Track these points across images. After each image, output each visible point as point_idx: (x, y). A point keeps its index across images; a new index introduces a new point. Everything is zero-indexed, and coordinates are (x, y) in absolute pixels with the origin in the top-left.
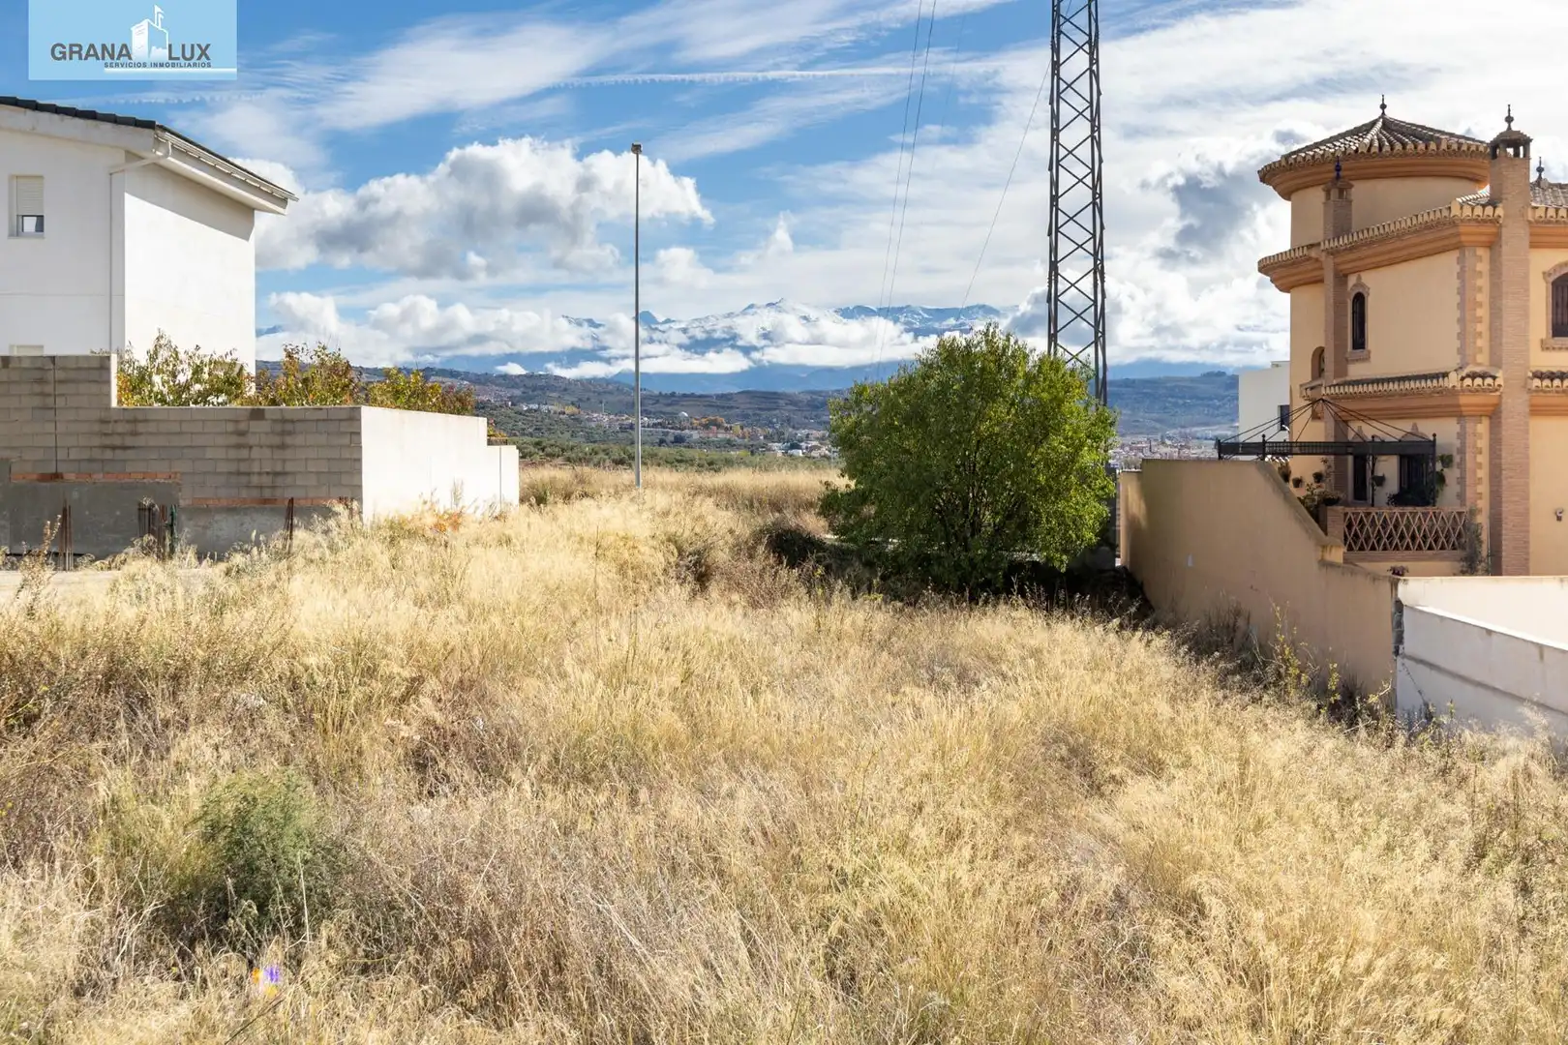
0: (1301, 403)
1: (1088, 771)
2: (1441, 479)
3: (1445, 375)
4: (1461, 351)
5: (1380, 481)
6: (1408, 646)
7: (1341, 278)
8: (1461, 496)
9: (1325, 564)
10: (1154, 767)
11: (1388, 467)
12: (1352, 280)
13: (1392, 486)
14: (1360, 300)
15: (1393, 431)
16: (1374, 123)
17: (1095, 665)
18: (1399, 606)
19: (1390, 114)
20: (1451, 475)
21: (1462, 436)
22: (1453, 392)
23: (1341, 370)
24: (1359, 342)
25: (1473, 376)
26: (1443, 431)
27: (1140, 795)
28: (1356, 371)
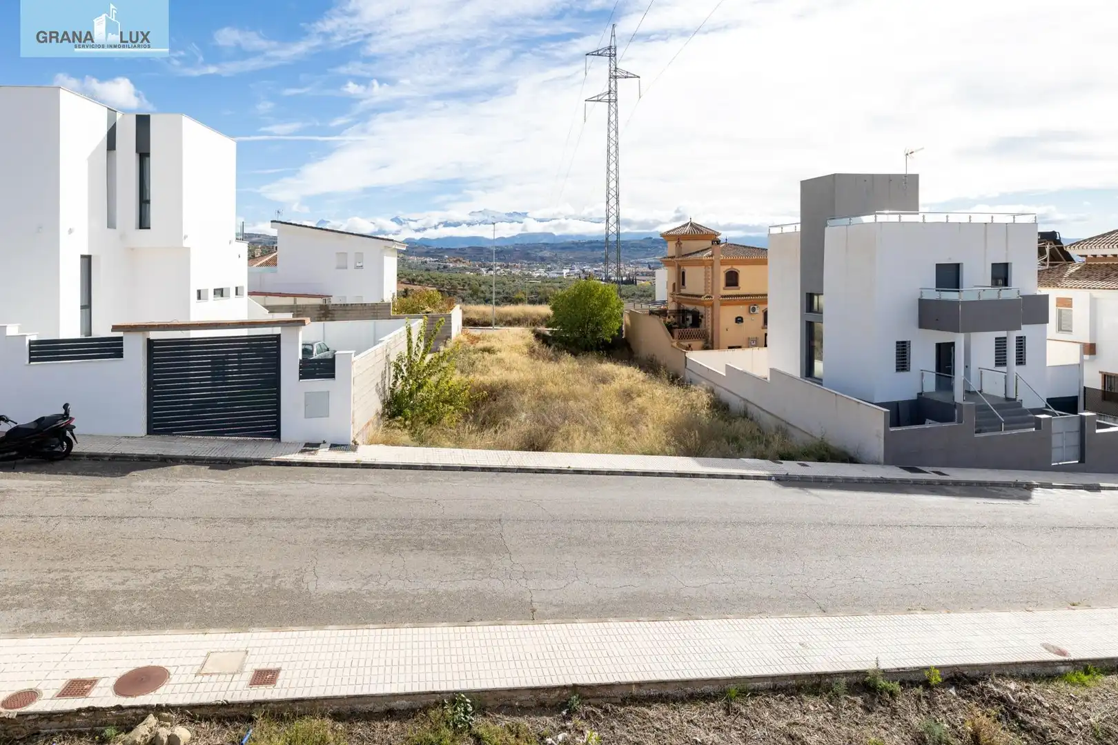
0: (671, 300)
1: (630, 396)
2: (701, 321)
3: (701, 296)
4: (705, 290)
5: (688, 319)
6: (688, 367)
7: (679, 267)
8: (705, 325)
9: (672, 346)
10: (639, 396)
11: (690, 317)
12: (682, 268)
13: (690, 322)
14: (683, 273)
15: (690, 307)
16: (688, 223)
17: (629, 377)
18: (686, 358)
19: (692, 221)
20: (703, 320)
21: (705, 310)
22: (703, 301)
23: (679, 291)
24: (683, 284)
25: (707, 297)
26: (701, 309)
27: (639, 400)
28: (683, 291)
